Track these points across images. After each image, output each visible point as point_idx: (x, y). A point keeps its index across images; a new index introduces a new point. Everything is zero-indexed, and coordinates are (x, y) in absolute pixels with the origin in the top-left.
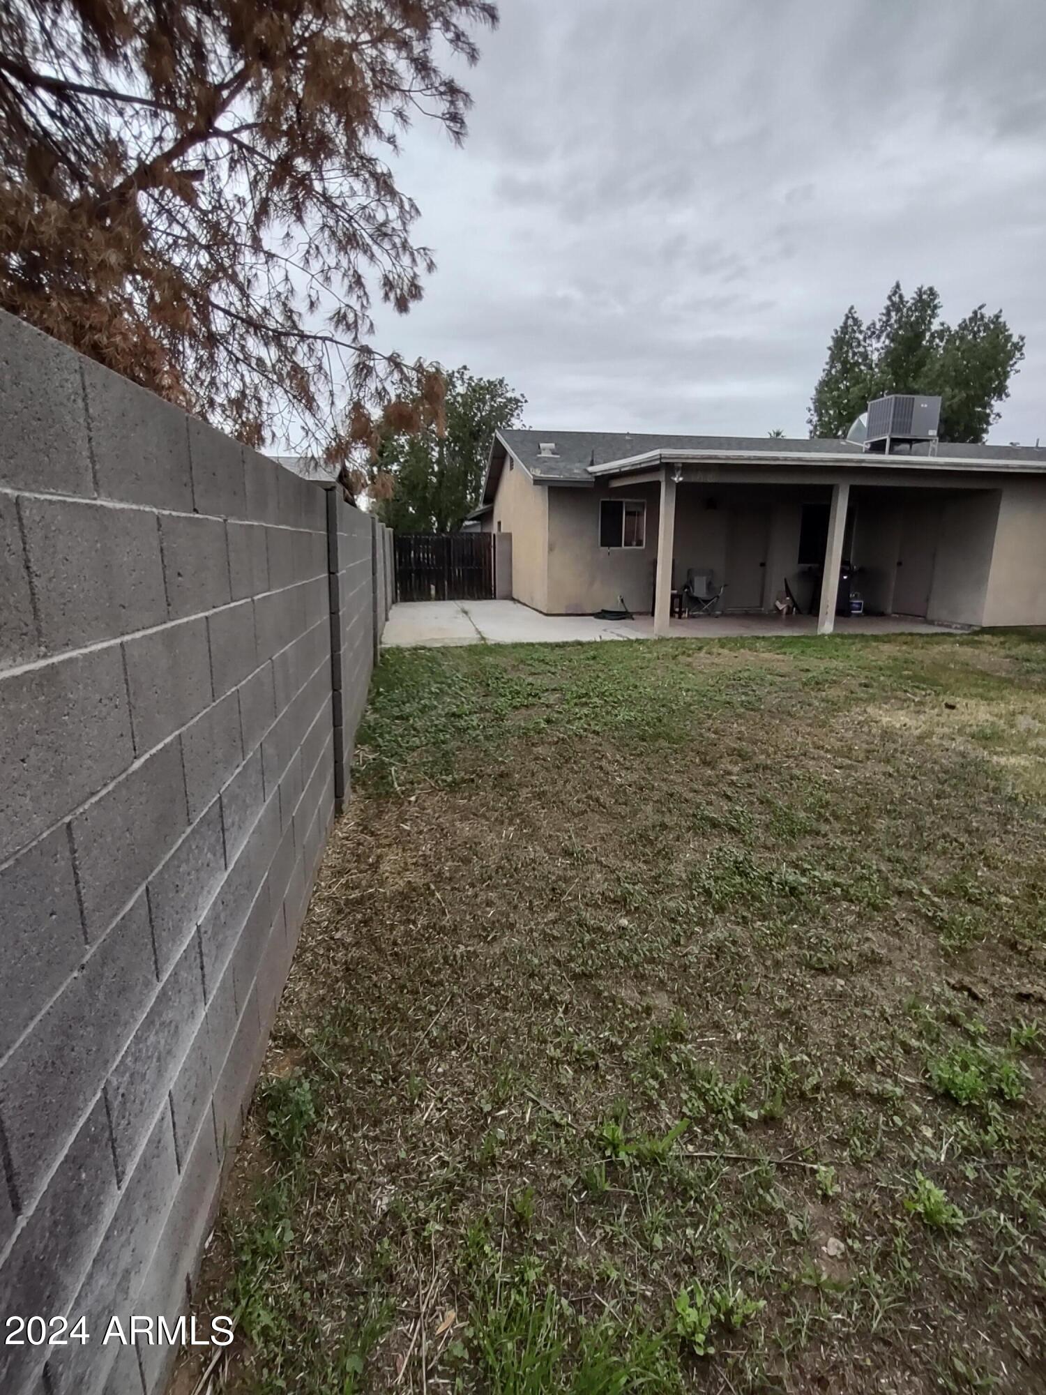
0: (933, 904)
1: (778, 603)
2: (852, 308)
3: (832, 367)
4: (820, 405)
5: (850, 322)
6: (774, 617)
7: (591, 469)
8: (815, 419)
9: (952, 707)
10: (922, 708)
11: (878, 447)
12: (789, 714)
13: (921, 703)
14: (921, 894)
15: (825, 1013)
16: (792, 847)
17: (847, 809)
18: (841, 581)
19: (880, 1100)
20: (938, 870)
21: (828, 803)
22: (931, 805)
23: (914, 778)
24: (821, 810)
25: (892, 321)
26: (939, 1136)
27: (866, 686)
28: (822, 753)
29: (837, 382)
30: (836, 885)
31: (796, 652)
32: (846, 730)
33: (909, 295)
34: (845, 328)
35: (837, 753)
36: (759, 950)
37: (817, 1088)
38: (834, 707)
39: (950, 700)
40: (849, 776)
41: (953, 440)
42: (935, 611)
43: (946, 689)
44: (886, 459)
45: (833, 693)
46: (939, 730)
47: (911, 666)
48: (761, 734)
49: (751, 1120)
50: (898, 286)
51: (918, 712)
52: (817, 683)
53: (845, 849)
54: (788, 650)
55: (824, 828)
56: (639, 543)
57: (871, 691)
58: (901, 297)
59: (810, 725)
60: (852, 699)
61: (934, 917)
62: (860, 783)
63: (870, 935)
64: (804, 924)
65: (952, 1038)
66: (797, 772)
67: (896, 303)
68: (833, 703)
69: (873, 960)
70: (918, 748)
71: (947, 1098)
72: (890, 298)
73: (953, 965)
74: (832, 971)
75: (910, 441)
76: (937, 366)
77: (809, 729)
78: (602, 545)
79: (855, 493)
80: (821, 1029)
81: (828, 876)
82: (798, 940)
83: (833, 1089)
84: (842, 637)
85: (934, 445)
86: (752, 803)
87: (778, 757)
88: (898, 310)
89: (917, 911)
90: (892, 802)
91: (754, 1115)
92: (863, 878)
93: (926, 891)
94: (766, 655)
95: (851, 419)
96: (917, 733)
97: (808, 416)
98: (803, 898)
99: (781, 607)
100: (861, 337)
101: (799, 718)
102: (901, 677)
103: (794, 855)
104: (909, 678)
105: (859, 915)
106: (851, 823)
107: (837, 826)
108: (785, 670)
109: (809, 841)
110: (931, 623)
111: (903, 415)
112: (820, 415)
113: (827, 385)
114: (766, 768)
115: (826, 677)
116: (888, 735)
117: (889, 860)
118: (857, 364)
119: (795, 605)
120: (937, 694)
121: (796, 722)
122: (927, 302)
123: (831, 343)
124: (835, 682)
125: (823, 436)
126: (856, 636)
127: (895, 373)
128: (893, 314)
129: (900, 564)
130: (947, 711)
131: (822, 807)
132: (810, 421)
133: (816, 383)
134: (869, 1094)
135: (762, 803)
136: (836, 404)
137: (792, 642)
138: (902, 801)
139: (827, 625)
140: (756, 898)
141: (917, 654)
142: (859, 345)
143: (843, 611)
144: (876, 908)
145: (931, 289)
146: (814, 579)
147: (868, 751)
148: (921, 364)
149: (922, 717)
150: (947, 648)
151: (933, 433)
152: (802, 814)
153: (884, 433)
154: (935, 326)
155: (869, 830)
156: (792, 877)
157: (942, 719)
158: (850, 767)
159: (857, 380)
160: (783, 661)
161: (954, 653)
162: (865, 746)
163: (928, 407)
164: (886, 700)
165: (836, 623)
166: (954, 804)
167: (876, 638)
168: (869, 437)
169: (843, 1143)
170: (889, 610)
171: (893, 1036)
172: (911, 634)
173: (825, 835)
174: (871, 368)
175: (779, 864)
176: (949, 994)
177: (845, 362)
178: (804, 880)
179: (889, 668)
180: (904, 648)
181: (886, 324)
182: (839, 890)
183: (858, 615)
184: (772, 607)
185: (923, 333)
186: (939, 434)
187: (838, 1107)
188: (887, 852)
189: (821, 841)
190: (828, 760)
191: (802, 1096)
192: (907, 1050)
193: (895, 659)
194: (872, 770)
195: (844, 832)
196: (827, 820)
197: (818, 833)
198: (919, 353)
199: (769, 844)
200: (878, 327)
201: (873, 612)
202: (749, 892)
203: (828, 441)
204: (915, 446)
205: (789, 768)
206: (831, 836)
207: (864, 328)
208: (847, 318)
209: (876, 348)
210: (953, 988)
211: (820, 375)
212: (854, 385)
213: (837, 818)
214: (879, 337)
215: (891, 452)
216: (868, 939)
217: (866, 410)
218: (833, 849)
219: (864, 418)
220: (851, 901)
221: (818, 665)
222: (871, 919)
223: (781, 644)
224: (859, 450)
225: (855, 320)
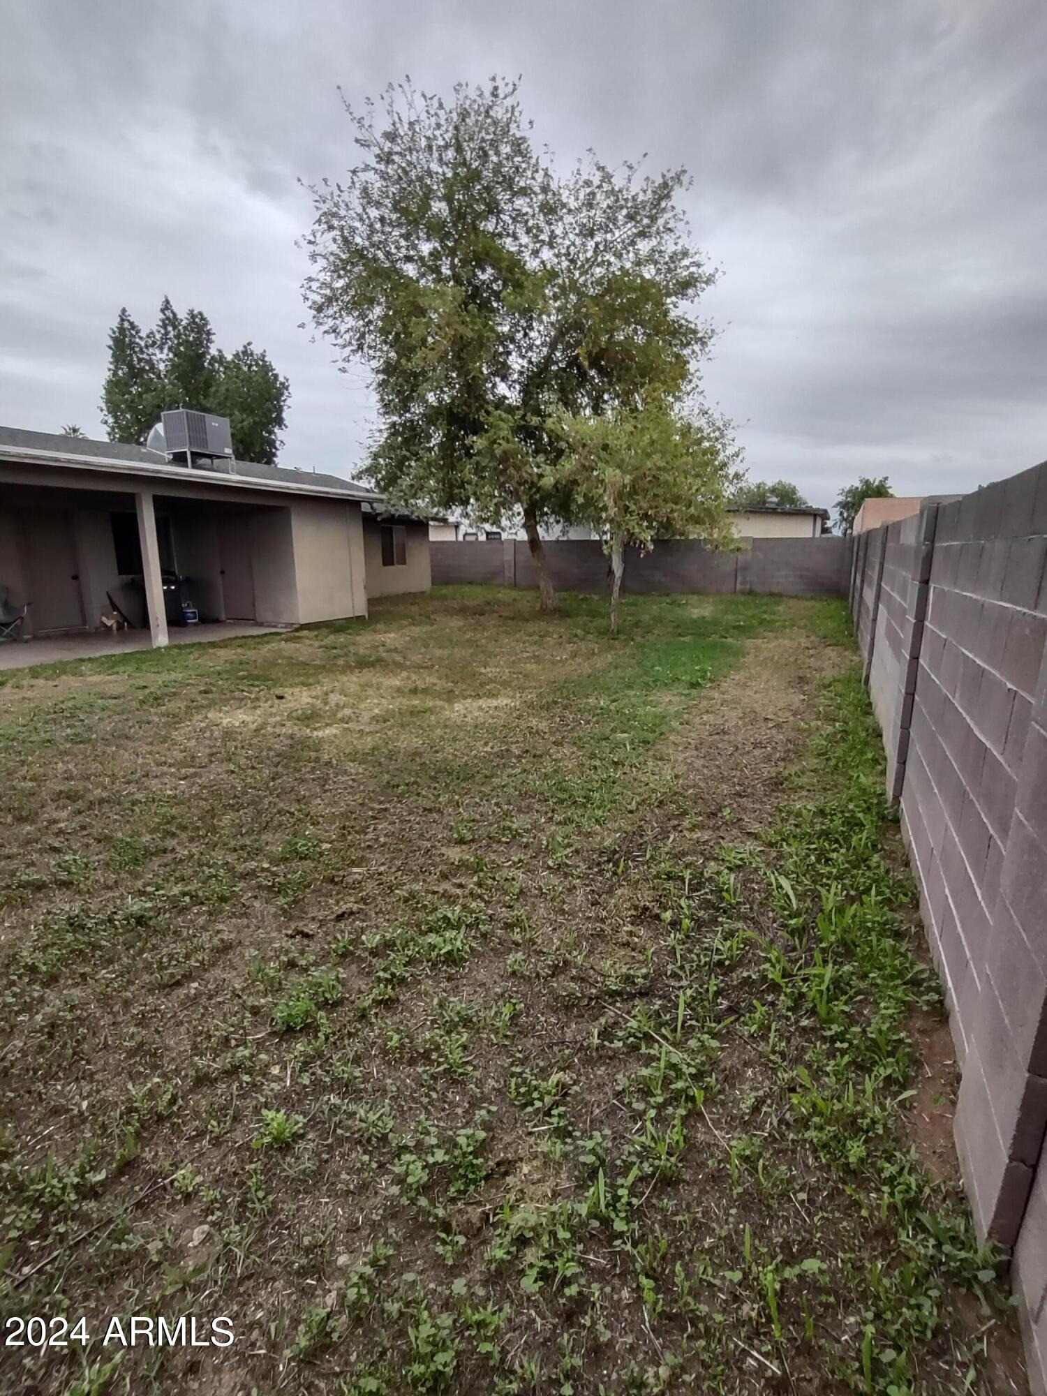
0: (275, 874)
1: (104, 619)
2: (124, 311)
3: (117, 368)
4: (113, 406)
5: (126, 325)
6: (103, 634)
8: (111, 420)
9: (281, 698)
10: (257, 704)
11: (179, 459)
12: (127, 738)
13: (257, 699)
14: (263, 870)
15: (181, 1023)
16: (136, 876)
17: (193, 816)
18: (167, 594)
19: (232, 1072)
20: (275, 843)
21: (174, 818)
22: (268, 787)
23: (253, 768)
24: (168, 828)
25: (171, 335)
26: (284, 1068)
27: (206, 692)
28: (165, 769)
29: (127, 385)
30: (185, 894)
31: (130, 669)
32: (189, 739)
33: (181, 314)
34: (122, 330)
35: (180, 764)
36: (105, 1000)
37: (173, 1101)
38: (175, 720)
39: (279, 691)
40: (194, 784)
41: (252, 460)
42: (264, 614)
43: (276, 682)
44: (187, 472)
45: (172, 706)
46: (272, 720)
47: (248, 667)
48: (95, 767)
49: (102, 1183)
50: (167, 301)
51: (255, 708)
52: (156, 699)
53: (192, 856)
54: (121, 669)
55: (170, 843)
57: (210, 696)
58: (173, 313)
59: (151, 744)
60: (193, 708)
61: (273, 886)
62: (205, 787)
63: (221, 927)
64: (154, 947)
65: (294, 977)
66: (140, 796)
67: (170, 321)
68: (174, 716)
69: (226, 948)
70: (255, 741)
71: (289, 1032)
72: (162, 311)
73: (290, 919)
74: (188, 977)
75: (210, 456)
76: (223, 389)
77: (149, 748)
79: (159, 503)
80: (178, 1041)
81: (176, 890)
82: (148, 967)
83: (191, 1091)
84: (179, 647)
85: (233, 462)
86: (87, 845)
87: (116, 787)
88: (174, 326)
89: (260, 887)
90: (235, 797)
91: (102, 1176)
92: (210, 877)
93: (266, 865)
94: (96, 678)
95: (150, 427)
96: (253, 727)
97: (101, 416)
98: (151, 923)
99: (109, 623)
100: (143, 344)
101: (139, 739)
102: (238, 678)
103: (139, 884)
104: (244, 678)
105: (210, 914)
106: (198, 828)
107: (184, 836)
108: (119, 690)
109: (156, 861)
110: (261, 625)
111: (198, 432)
112: (116, 417)
113: (116, 389)
114: (102, 801)
115: (165, 690)
116: (228, 734)
117: (235, 850)
118: (143, 369)
119: (125, 619)
120: (269, 689)
121: (136, 744)
122: (199, 325)
123: (111, 343)
124: (174, 694)
125: (123, 440)
126: (193, 645)
127: (185, 388)
128: (170, 328)
129: (223, 572)
130: (277, 701)
131: (169, 823)
132: (106, 422)
133: (104, 382)
134: (226, 1072)
135: (99, 841)
136: (131, 408)
137: (125, 659)
138: (244, 793)
139: (161, 638)
140: (95, 946)
141: (251, 654)
142: (142, 352)
143: (176, 621)
144: (223, 899)
145: (200, 314)
146: (137, 589)
147: (212, 755)
148: (208, 384)
149: (258, 712)
150: (274, 645)
151: (228, 451)
152: (146, 838)
153: (184, 445)
154: (213, 351)
155: (214, 829)
156: (135, 905)
157: (274, 710)
158: (195, 775)
159: (147, 387)
160: (116, 683)
161: (280, 650)
162: (208, 751)
163: (219, 428)
164: (225, 702)
165: (170, 634)
166: (288, 781)
167: (213, 645)
168: (169, 446)
169: (201, 1134)
170: (223, 617)
171: (243, 1006)
172: (244, 637)
173: (173, 850)
174: (159, 377)
175: (122, 897)
176: (287, 944)
177: (131, 366)
178: (149, 905)
179: (226, 672)
180: (239, 650)
181: (166, 337)
182: (187, 899)
183: (195, 624)
184: (98, 624)
185: (204, 354)
186: (236, 452)
187: (197, 1103)
188: (233, 843)
189: (169, 856)
190: (172, 774)
191: (161, 1119)
192: (255, 1011)
193: (232, 663)
194: (216, 772)
195: (191, 840)
196: (174, 835)
197: (165, 851)
198: (205, 373)
199: (110, 883)
200: (158, 336)
201: (208, 620)
202: (90, 944)
203: (127, 447)
204: (216, 461)
205: (129, 794)
206: (178, 848)
207: (143, 334)
208: (122, 320)
209: (162, 358)
210: (292, 937)
211: (108, 375)
212: (146, 392)
213: (184, 828)
214: (161, 349)
215: (195, 466)
216: (219, 932)
217: (158, 419)
218: (181, 861)
219: (159, 427)
220: (202, 903)
221: (155, 679)
222: (221, 912)
223: (112, 664)
224: (159, 461)
225: (131, 324)
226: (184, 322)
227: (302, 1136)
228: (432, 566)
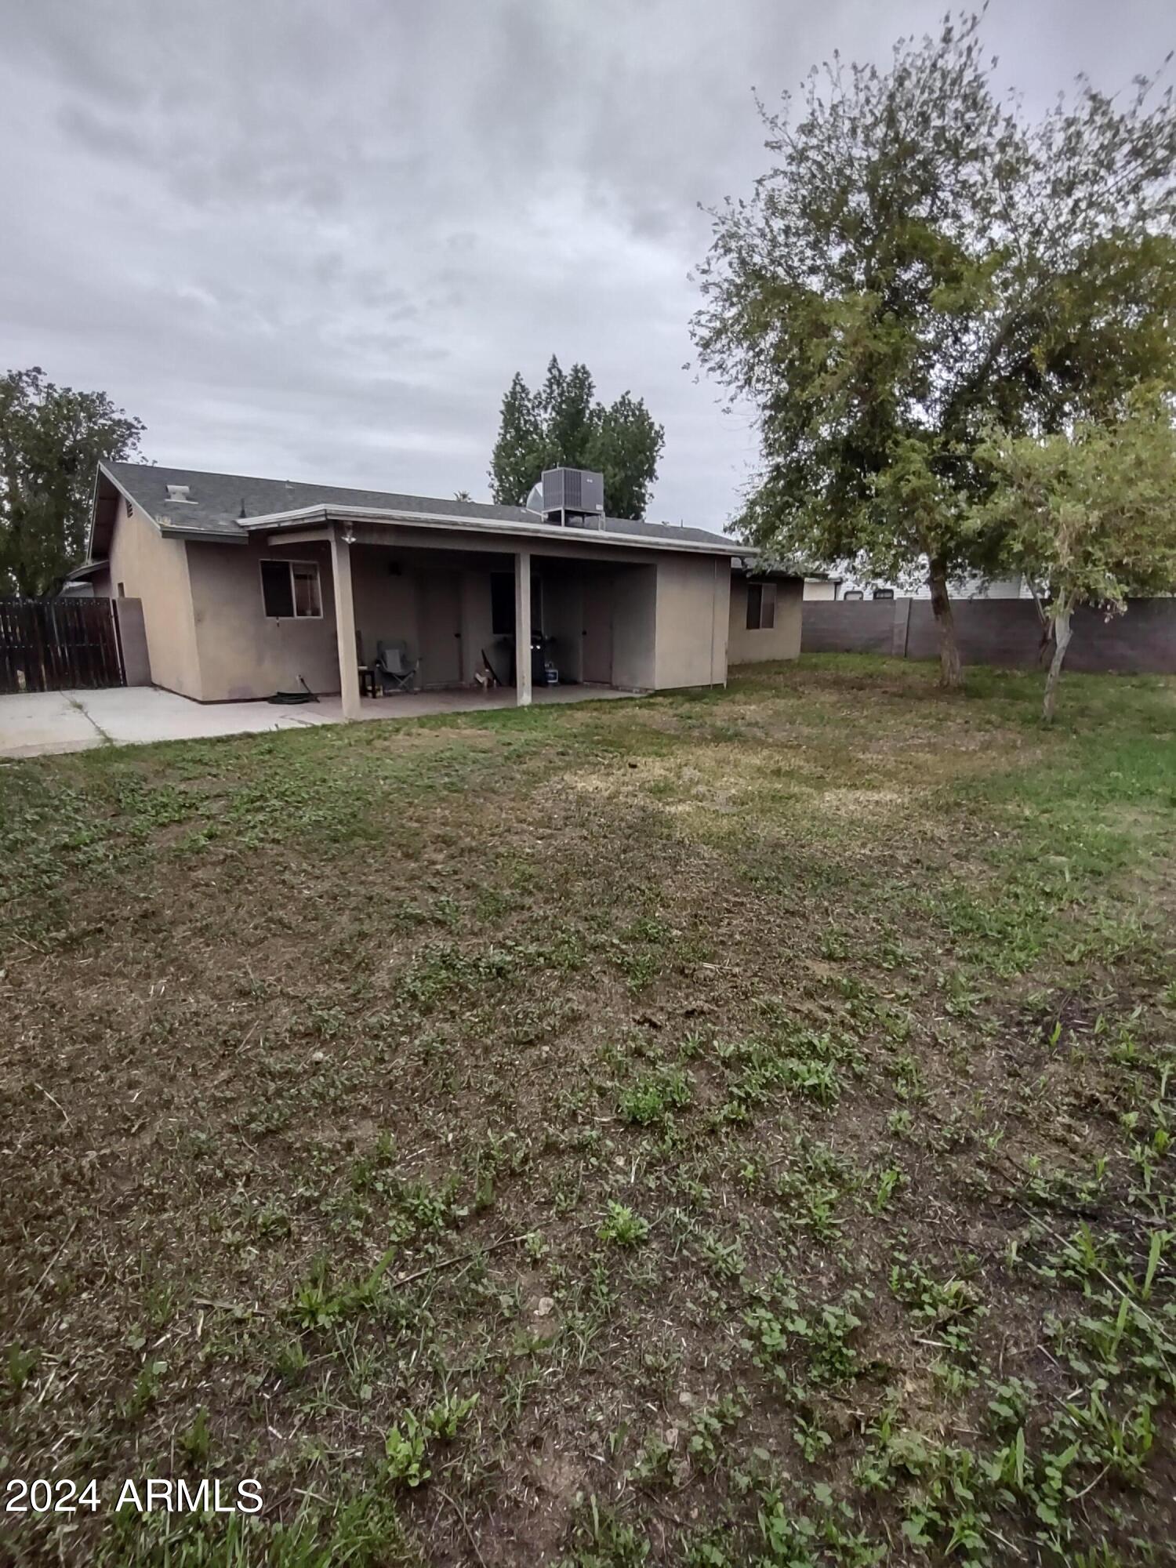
0: (623, 952)
1: (478, 676)
2: (518, 374)
3: (506, 432)
4: (500, 471)
5: (518, 388)
6: (476, 690)
7: (241, 521)
8: (497, 484)
9: (634, 766)
10: (610, 770)
11: (554, 518)
12: (494, 792)
13: (610, 766)
14: (613, 945)
15: (532, 1084)
16: (497, 927)
17: (549, 878)
18: (534, 652)
19: (580, 1149)
20: (625, 919)
21: (531, 876)
22: (619, 860)
23: (605, 837)
24: (526, 885)
25: (555, 394)
26: (629, 1162)
27: (563, 754)
28: (525, 826)
29: (513, 448)
30: (540, 955)
31: (497, 725)
32: (547, 800)
33: (567, 372)
34: (513, 393)
35: (538, 824)
36: (469, 1042)
37: (525, 1161)
38: (534, 779)
39: (632, 759)
40: (550, 845)
41: (620, 516)
42: (619, 678)
43: (630, 750)
44: (561, 530)
45: (533, 764)
46: (624, 789)
47: (601, 731)
48: (466, 816)
49: (463, 1218)
50: (555, 360)
51: (608, 775)
52: (519, 756)
53: (547, 918)
54: (489, 724)
55: (528, 901)
56: (316, 613)
57: (567, 758)
58: (560, 371)
59: (513, 800)
60: (551, 769)
61: (622, 964)
62: (560, 850)
63: (570, 995)
64: (512, 1002)
65: (641, 1067)
66: (502, 850)
67: (556, 380)
68: (534, 775)
69: (574, 1019)
70: (608, 808)
71: (634, 1124)
72: (550, 370)
73: (638, 1003)
74: (540, 1039)
75: (582, 514)
76: (599, 445)
77: (512, 804)
78: (269, 615)
79: (535, 562)
80: (529, 1101)
81: (532, 949)
82: (505, 1019)
83: (541, 1155)
84: (540, 707)
85: (603, 518)
86: (458, 890)
87: (483, 837)
88: (559, 384)
89: (609, 962)
90: (587, 864)
91: (464, 1212)
92: (564, 942)
93: (616, 941)
94: (468, 732)
95: (530, 488)
96: (606, 794)
97: (488, 480)
98: (510, 976)
99: (482, 679)
100: (530, 405)
101: (503, 794)
102: (593, 742)
103: (500, 935)
104: (598, 742)
105: (562, 979)
106: (553, 891)
107: (540, 896)
108: (487, 745)
109: (515, 917)
110: (616, 688)
111: (573, 489)
112: (501, 480)
113: (503, 451)
114: (471, 850)
115: (527, 749)
116: (582, 800)
117: (586, 919)
118: (528, 432)
119: (495, 677)
120: (622, 756)
121: (500, 798)
122: (581, 380)
123: (503, 408)
124: (535, 753)
125: (505, 502)
126: (553, 706)
127: (563, 446)
128: (555, 387)
129: (584, 633)
130: (630, 770)
131: (526, 880)
132: (492, 486)
133: (494, 447)
134: (572, 1147)
135: (468, 888)
136: (515, 471)
137: (493, 716)
138: (596, 862)
139: (525, 697)
140: (463, 988)
141: (606, 719)
142: (529, 414)
143: (539, 681)
144: (574, 968)
145: (583, 367)
146: (508, 648)
147: (567, 818)
148: (585, 441)
149: (611, 779)
150: (629, 711)
151: (600, 507)
152: (507, 892)
153: (559, 504)
154: (592, 406)
155: (567, 895)
156: (496, 956)
157: (626, 779)
158: (551, 836)
159: (531, 448)
160: (485, 737)
161: (634, 716)
162: (563, 813)
163: (593, 483)
164: (581, 766)
165: (533, 693)
166: (639, 856)
167: (570, 706)
168: (546, 506)
169: (550, 1203)
170: (581, 679)
171: (591, 1084)
172: (600, 700)
173: (530, 908)
174: (541, 438)
175: (486, 947)
176: (635, 1029)
177: (518, 429)
178: (509, 958)
179: (583, 735)
180: (595, 714)
181: (550, 396)
182: (542, 960)
183: (554, 685)
184: (472, 680)
185: (582, 411)
186: (606, 507)
187: (545, 1171)
188: (584, 912)
189: (526, 914)
190: (531, 833)
191: (513, 1174)
192: (602, 1092)
193: (587, 726)
194: (571, 834)
195: (546, 901)
196: (530, 893)
197: (523, 908)
198: (583, 429)
199: (476, 930)
200: (544, 396)
201: (567, 681)
202: (458, 984)
203: (508, 509)
204: (587, 519)
205: (494, 846)
206: (535, 908)
207: (531, 396)
208: (515, 384)
209: (545, 418)
210: (639, 1023)
211: (497, 440)
212: (528, 453)
213: (540, 889)
214: (545, 408)
215: (567, 525)
216: (569, 1000)
217: (539, 479)
218: (537, 921)
219: (539, 487)
220: (554, 967)
221: (519, 737)
222: (572, 980)
223: (482, 719)
224: (537, 520)
225: (523, 387)
226: (568, 379)
227: (646, 1243)
228: (803, 631)
